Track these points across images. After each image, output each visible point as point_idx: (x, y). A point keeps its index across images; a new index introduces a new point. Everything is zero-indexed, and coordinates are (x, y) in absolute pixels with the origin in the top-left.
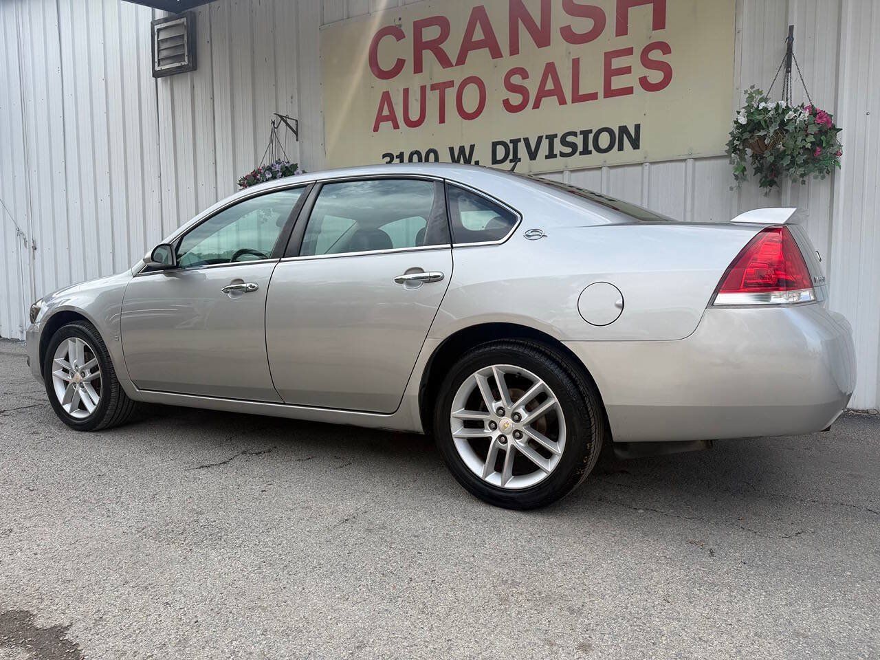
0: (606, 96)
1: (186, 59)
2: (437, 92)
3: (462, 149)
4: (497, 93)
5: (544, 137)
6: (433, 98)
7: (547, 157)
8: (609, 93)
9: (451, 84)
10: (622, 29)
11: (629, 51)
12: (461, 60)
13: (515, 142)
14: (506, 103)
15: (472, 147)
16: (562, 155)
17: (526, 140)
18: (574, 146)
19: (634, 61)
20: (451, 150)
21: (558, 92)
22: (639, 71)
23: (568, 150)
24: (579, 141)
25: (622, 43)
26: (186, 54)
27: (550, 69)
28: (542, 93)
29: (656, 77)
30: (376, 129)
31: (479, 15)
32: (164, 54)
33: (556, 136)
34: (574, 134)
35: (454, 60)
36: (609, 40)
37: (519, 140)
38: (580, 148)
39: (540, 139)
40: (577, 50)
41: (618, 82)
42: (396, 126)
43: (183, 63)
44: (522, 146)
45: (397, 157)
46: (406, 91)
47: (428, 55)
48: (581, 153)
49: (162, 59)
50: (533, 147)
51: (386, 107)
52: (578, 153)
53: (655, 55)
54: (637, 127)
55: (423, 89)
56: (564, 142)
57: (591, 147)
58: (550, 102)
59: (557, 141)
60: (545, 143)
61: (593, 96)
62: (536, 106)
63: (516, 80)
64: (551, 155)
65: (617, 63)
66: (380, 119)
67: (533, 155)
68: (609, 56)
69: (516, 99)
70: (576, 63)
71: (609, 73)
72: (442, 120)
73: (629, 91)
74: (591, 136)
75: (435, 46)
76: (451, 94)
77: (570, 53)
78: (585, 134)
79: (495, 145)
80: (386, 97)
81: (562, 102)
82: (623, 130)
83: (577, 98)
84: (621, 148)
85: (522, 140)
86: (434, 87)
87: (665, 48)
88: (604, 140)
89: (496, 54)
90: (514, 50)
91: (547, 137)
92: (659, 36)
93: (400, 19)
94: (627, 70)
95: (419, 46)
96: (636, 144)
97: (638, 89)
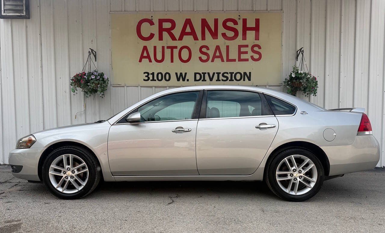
0: (239, 61)
1: (24, 12)
2: (170, 50)
3: (181, 74)
4: (196, 54)
5: (216, 73)
6: (168, 52)
7: (217, 81)
8: (240, 60)
9: (176, 47)
10: (244, 38)
11: (247, 46)
12: (181, 38)
13: (204, 74)
14: (200, 59)
15: (186, 74)
16: (223, 80)
17: (209, 74)
18: (227, 78)
19: (249, 49)
20: (176, 74)
21: (221, 57)
22: (251, 53)
23: (225, 79)
24: (229, 76)
25: (244, 43)
26: (24, 10)
27: (218, 48)
28: (215, 57)
29: (256, 56)
30: (140, 61)
31: (188, 22)
32: (8, 7)
33: (220, 73)
34: (227, 73)
35: (177, 38)
36: (239, 40)
37: (206, 73)
38: (229, 79)
39: (214, 74)
40: (228, 42)
41: (243, 56)
42: (150, 61)
43: (22, 14)
44: (207, 75)
45: (151, 74)
46: (155, 48)
47: (165, 34)
48: (230, 80)
49: (6, 10)
50: (211, 76)
51: (145, 52)
52: (228, 80)
53: (256, 49)
54: (250, 73)
55: (163, 47)
56: (223, 75)
57: (233, 79)
58: (218, 60)
59: (221, 75)
60: (216, 75)
61: (234, 60)
62: (213, 61)
63: (204, 50)
64: (218, 80)
65: (243, 49)
66: (142, 57)
67: (211, 79)
68: (240, 47)
69: (204, 57)
70: (228, 47)
71: (240, 53)
72: (172, 61)
73: (247, 60)
74: (233, 75)
75: (169, 31)
76: (176, 52)
77: (225, 43)
78: (232, 73)
79: (195, 74)
80: (145, 48)
81: (223, 61)
82: (245, 73)
83: (228, 60)
84: (244, 80)
85: (207, 73)
86: (168, 47)
87: (260, 47)
88: (238, 77)
89: (196, 38)
90: (203, 38)
91: (217, 73)
92: (257, 42)
93: (152, 17)
94: (246, 53)
95: (161, 30)
96: (249, 79)
97: (250, 59)
